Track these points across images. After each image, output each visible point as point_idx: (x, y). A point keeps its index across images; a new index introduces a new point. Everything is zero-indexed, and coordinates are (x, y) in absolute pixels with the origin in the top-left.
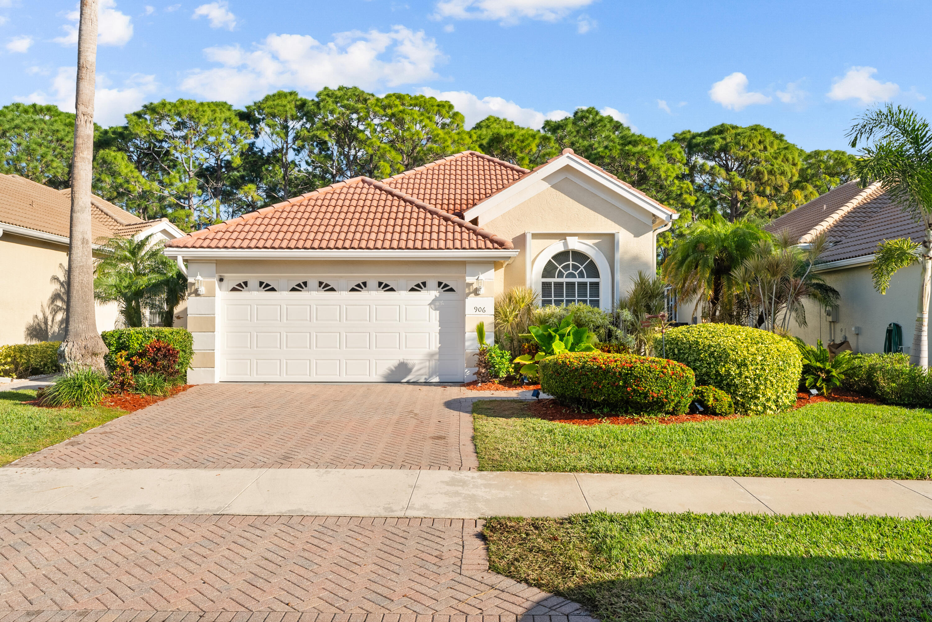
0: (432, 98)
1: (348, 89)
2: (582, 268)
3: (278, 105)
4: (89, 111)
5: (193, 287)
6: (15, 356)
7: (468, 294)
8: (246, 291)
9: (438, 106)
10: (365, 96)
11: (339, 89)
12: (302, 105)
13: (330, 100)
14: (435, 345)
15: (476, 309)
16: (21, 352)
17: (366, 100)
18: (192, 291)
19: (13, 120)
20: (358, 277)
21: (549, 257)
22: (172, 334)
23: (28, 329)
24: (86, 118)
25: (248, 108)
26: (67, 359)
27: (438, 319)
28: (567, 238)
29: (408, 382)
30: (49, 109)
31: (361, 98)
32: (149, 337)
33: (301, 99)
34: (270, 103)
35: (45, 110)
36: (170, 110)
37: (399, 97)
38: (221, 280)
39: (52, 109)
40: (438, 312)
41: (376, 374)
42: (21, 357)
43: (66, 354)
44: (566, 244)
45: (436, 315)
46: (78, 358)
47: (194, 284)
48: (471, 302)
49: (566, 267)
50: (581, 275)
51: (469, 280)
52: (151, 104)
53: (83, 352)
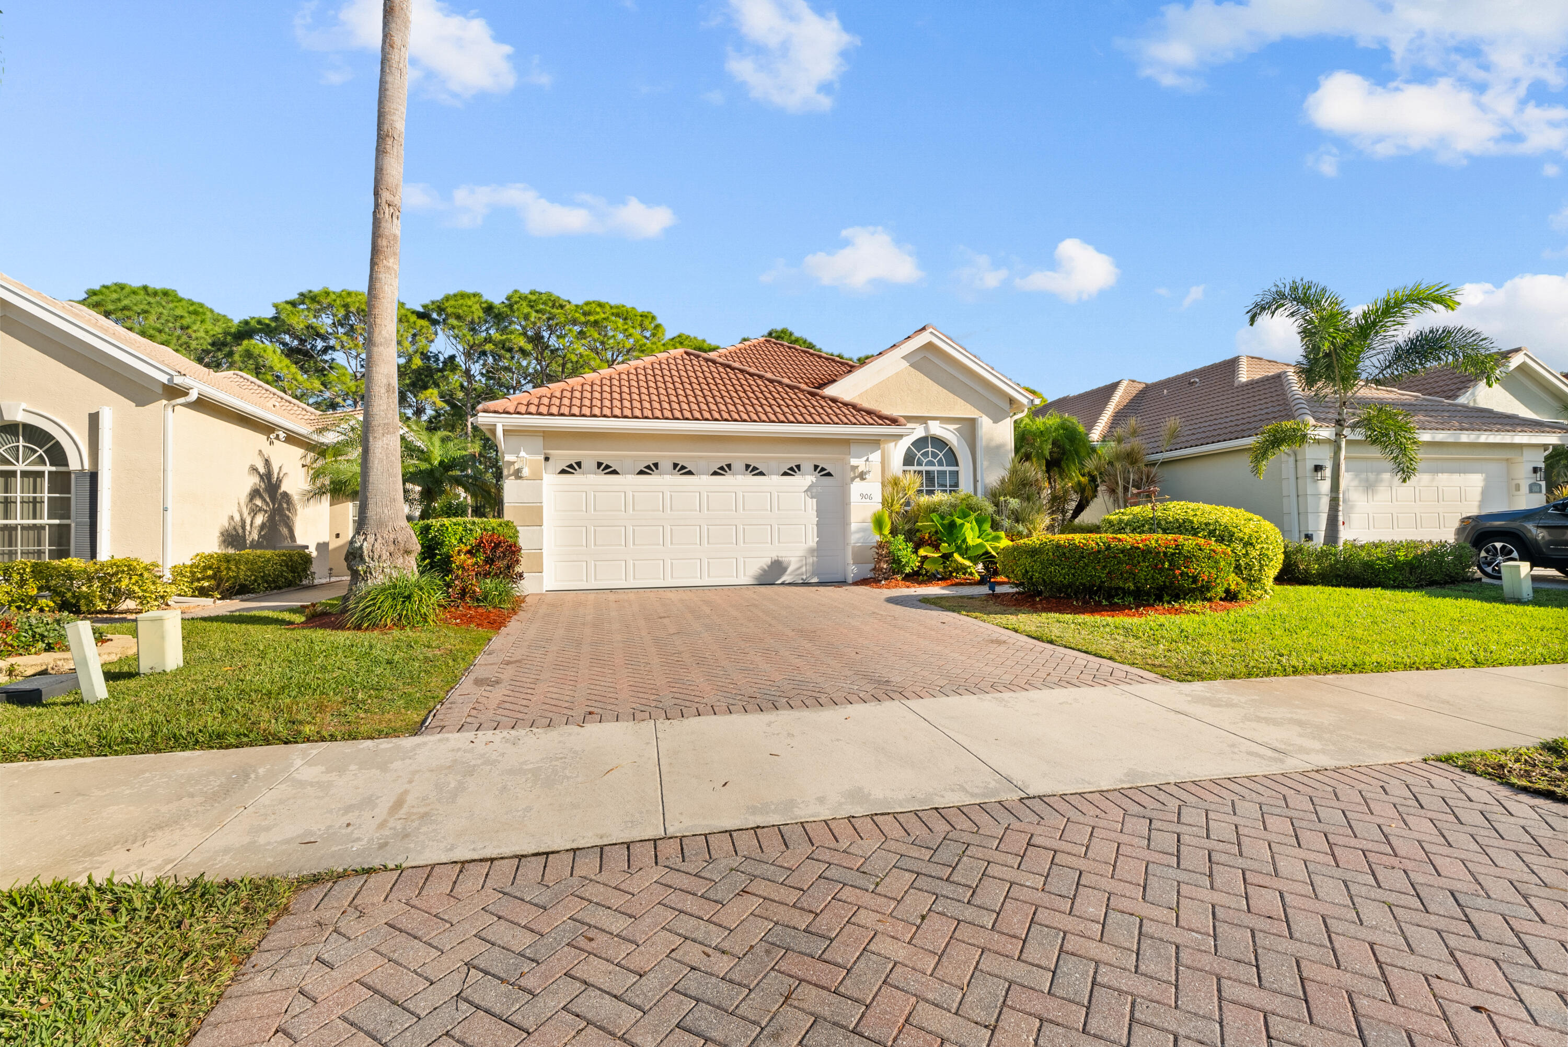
0: (633, 308)
1: (540, 294)
2: (941, 455)
3: (462, 305)
4: (396, 200)
5: (512, 467)
6: (219, 568)
7: (853, 479)
8: (579, 474)
9: (641, 316)
10: (561, 302)
11: (531, 293)
12: (489, 309)
13: (524, 304)
14: (812, 541)
15: (862, 496)
16: (228, 561)
17: (562, 307)
18: (511, 472)
19: (119, 300)
20: (722, 456)
21: (909, 444)
22: (500, 525)
23: (222, 534)
24: (392, 211)
25: (424, 307)
26: (367, 559)
27: (815, 508)
28: (930, 422)
29: (782, 584)
30: (166, 293)
31: (557, 304)
32: (471, 530)
33: (486, 302)
34: (452, 302)
35: (160, 294)
36: (335, 300)
37: (600, 305)
38: (547, 459)
39: (170, 292)
40: (815, 500)
41: (745, 575)
42: (229, 569)
43: (366, 552)
44: (927, 429)
45: (812, 504)
46: (384, 557)
47: (513, 463)
48: (856, 488)
49: (925, 454)
50: (940, 463)
51: (854, 462)
52: (310, 292)
53: (392, 548)
